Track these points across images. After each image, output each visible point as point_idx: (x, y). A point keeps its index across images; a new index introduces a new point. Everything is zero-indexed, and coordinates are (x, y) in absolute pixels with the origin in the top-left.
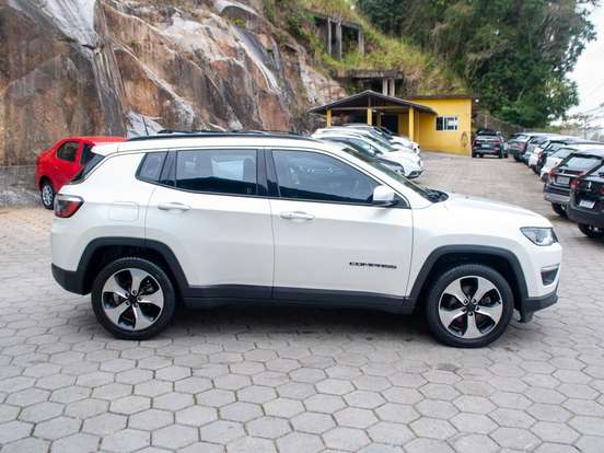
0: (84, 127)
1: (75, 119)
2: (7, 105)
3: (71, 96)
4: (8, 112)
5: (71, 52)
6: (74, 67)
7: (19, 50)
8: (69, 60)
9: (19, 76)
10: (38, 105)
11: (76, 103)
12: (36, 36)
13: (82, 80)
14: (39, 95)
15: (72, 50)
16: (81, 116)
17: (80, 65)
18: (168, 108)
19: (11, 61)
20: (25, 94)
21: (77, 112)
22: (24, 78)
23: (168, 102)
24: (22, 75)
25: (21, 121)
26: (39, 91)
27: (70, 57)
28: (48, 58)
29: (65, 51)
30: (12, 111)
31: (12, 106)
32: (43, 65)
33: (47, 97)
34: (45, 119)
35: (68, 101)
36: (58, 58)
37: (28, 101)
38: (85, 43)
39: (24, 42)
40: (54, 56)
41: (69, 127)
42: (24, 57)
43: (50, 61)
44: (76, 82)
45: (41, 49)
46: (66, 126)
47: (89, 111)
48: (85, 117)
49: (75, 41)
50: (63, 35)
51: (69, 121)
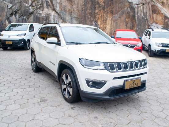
0: (130, 27)
1: (128, 25)
2: (111, 21)
3: (128, 18)
4: (111, 23)
5: (130, 6)
6: (130, 10)
7: (116, 7)
8: (129, 9)
9: (116, 14)
10: (119, 21)
11: (129, 21)
12: (121, 3)
13: (131, 14)
14: (119, 18)
15: (130, 5)
16: (130, 24)
17: (132, 10)
18: (167, 22)
19: (114, 10)
20: (116, 18)
21: (129, 23)
22: (117, 14)
23: (167, 20)
24: (116, 13)
25: (114, 25)
26: (120, 17)
27: (130, 8)
28: (123, 8)
29: (128, 6)
30: (113, 23)
31: (113, 22)
32: (122, 10)
33: (121, 19)
34: (120, 25)
35: (127, 20)
36: (126, 8)
37: (116, 20)
38: (135, 3)
39: (118, 5)
40: (125, 7)
41: (126, 27)
42: (117, 9)
43: (124, 9)
44: (130, 15)
45: (122, 6)
46: (125, 27)
47: (132, 23)
48: (131, 25)
49: (132, 3)
50: (128, 2)
51: (126, 26)
